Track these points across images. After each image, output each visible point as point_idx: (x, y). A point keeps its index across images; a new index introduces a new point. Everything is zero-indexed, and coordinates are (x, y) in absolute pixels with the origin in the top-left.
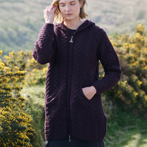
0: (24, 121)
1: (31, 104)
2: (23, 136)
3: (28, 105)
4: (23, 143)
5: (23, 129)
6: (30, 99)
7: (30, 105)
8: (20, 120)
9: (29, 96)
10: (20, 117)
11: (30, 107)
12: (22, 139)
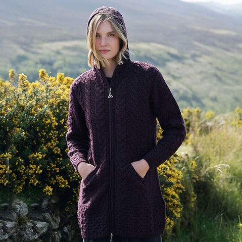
0: (173, 177)
1: (188, 163)
2: (170, 192)
3: (185, 164)
4: (170, 199)
5: (170, 184)
6: (188, 158)
7: (186, 163)
8: (169, 176)
9: (187, 155)
10: (170, 172)
11: (186, 165)
12: (168, 195)
